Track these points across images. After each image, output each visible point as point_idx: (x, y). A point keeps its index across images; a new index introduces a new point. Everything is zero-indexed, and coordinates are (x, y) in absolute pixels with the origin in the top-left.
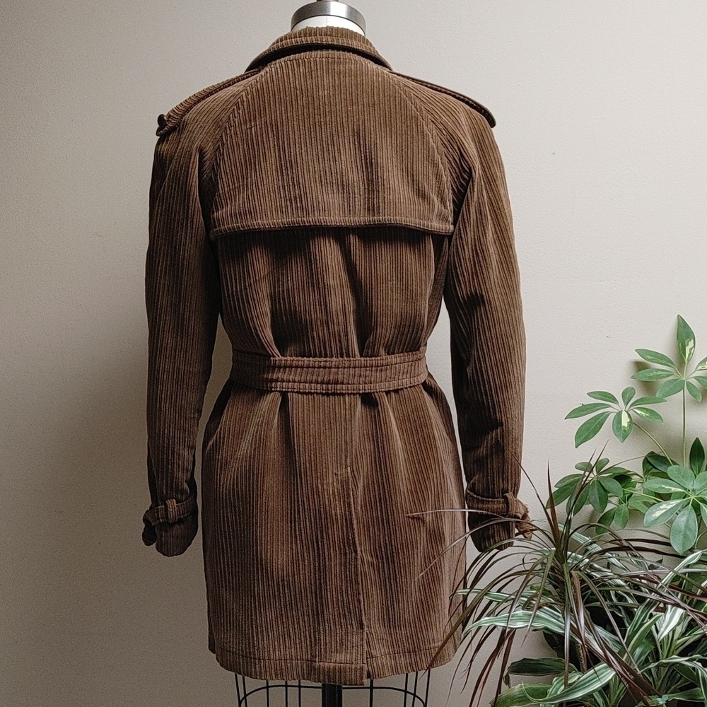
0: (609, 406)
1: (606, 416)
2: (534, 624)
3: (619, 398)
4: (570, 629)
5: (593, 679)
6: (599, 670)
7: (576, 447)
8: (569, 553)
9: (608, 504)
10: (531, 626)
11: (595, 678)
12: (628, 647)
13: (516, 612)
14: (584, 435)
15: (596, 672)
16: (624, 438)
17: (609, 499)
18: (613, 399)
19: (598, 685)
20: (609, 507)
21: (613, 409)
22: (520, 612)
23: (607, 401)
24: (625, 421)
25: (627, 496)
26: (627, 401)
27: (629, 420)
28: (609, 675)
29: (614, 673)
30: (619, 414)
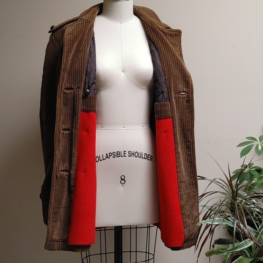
0: (254, 142)
1: (253, 146)
2: (223, 223)
3: (258, 139)
4: (236, 225)
5: (244, 244)
6: (247, 241)
7: (241, 158)
8: (237, 198)
9: (253, 181)
10: (222, 224)
11: (246, 244)
12: (260, 232)
13: (216, 219)
14: (244, 153)
15: (246, 242)
16: (259, 154)
17: (254, 179)
18: (256, 140)
19: (246, 247)
20: (253, 182)
21: (255, 143)
22: (217, 219)
23: (253, 140)
24: (260, 148)
25: (260, 178)
26: (261, 140)
27: (261, 147)
28: (251, 243)
29: (253, 243)
30: (258, 145)
